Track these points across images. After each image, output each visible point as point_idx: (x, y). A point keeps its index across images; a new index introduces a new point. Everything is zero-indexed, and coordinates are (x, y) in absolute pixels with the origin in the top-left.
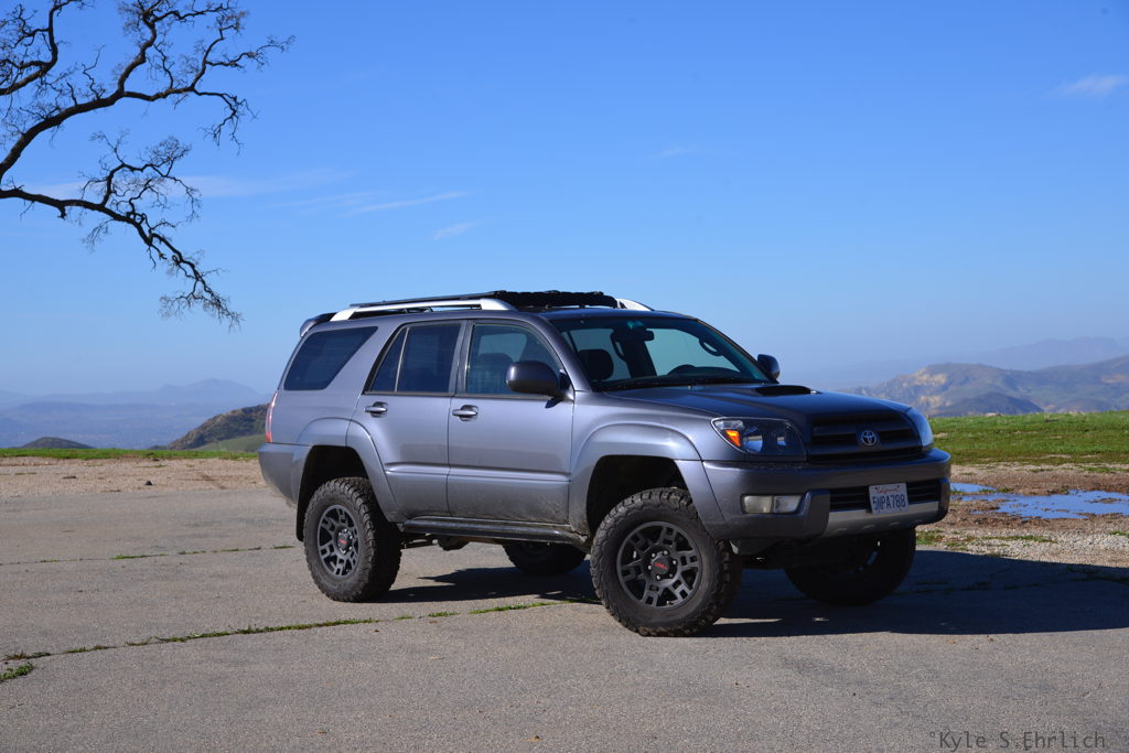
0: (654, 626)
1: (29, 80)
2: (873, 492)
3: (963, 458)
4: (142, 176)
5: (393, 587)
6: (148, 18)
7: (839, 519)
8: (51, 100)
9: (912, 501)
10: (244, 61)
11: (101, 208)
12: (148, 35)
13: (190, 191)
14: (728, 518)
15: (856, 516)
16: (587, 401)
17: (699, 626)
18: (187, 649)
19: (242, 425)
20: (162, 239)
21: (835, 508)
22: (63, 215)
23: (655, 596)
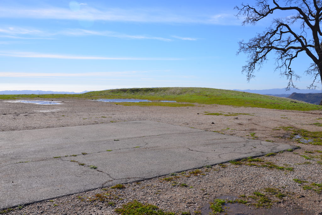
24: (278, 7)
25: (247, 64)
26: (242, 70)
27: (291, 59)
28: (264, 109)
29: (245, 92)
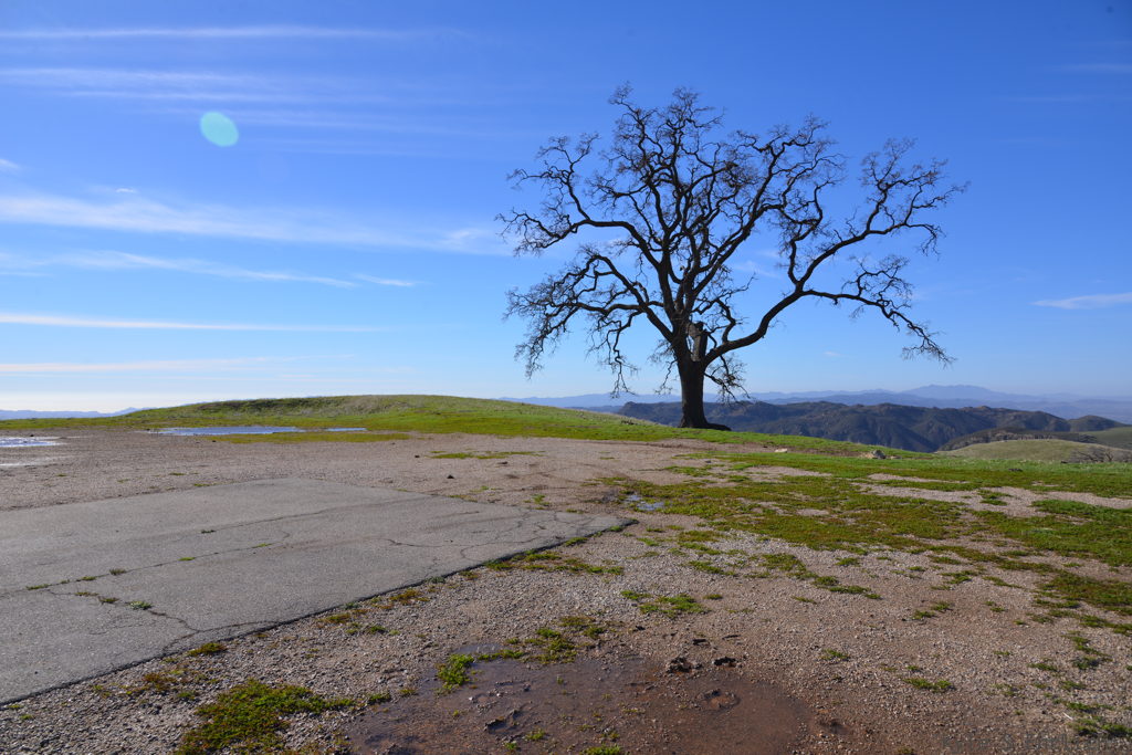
1: (808, 231)
6: (884, 188)
8: (826, 240)
10: (936, 203)
11: (858, 298)
12: (882, 197)
20: (899, 314)
22: (836, 303)
24: (588, 221)
25: (526, 340)
26: (514, 351)
27: (619, 331)
28: (565, 439)
29: (525, 402)
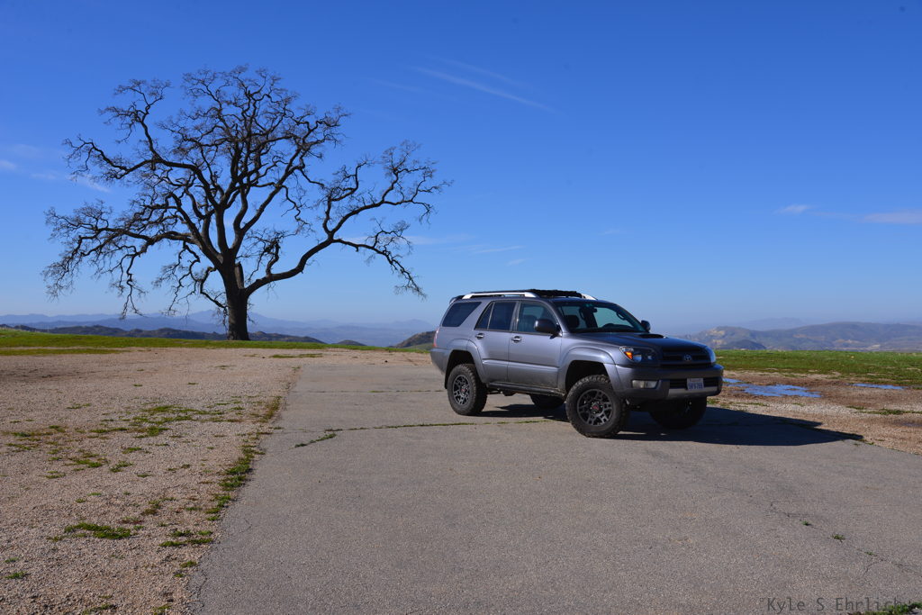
0: (592, 433)
1: (346, 195)
2: (688, 381)
3: (729, 368)
4: (390, 236)
5: (483, 410)
6: (395, 171)
7: (673, 392)
8: (355, 204)
9: (705, 386)
10: (433, 190)
11: (373, 248)
12: (395, 178)
13: (409, 243)
14: (625, 389)
15: (681, 391)
16: (567, 337)
17: (611, 434)
18: (397, 431)
19: (425, 339)
20: (397, 262)
21: (672, 387)
22: (357, 251)
23: (593, 420)
27: (133, 256)
